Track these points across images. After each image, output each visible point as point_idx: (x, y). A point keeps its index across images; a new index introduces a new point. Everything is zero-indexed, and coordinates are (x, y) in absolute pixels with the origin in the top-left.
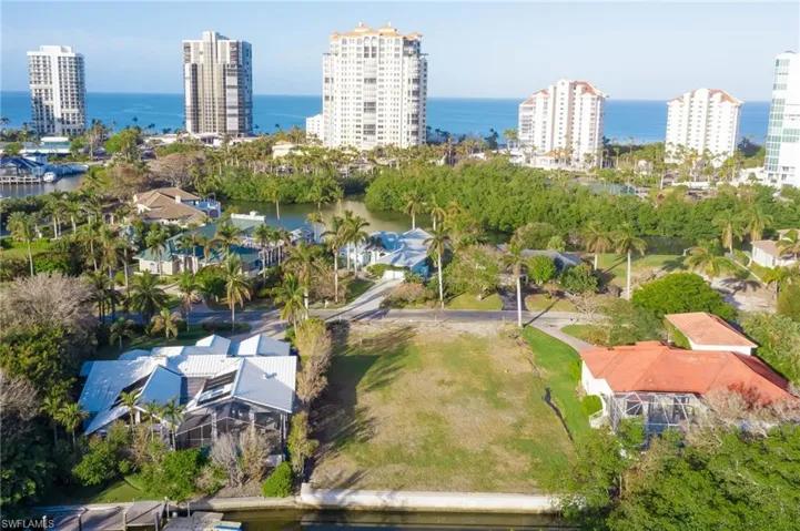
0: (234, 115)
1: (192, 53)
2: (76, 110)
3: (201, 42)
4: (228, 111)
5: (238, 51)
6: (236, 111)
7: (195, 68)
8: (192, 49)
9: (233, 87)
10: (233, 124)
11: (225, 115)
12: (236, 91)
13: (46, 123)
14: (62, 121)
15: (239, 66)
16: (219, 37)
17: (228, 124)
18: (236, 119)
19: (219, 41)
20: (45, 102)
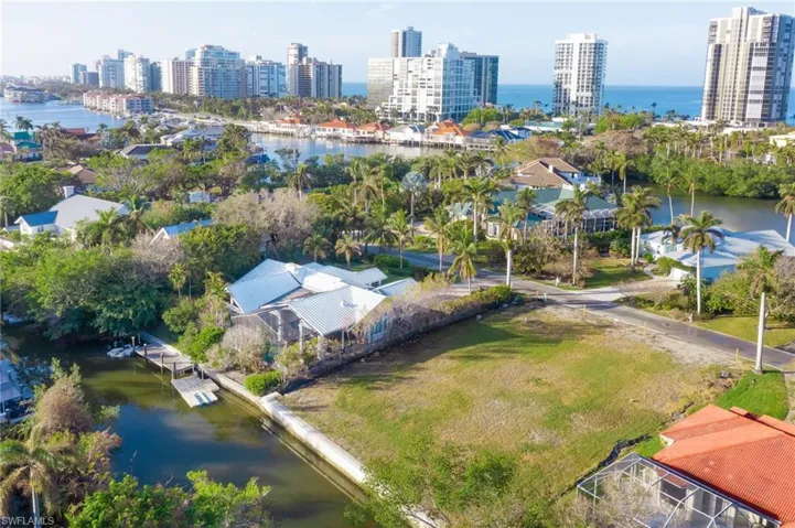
0: (757, 101)
1: (718, 32)
2: (589, 94)
3: (730, 20)
4: (750, 97)
5: (772, 28)
6: (761, 97)
7: (718, 49)
8: (719, 28)
9: (760, 69)
10: (755, 111)
11: (745, 101)
12: (764, 73)
13: (562, 105)
14: (576, 104)
15: (772, 44)
16: (752, 11)
17: (748, 111)
18: (760, 106)
19: (751, 17)
20: (564, 86)
